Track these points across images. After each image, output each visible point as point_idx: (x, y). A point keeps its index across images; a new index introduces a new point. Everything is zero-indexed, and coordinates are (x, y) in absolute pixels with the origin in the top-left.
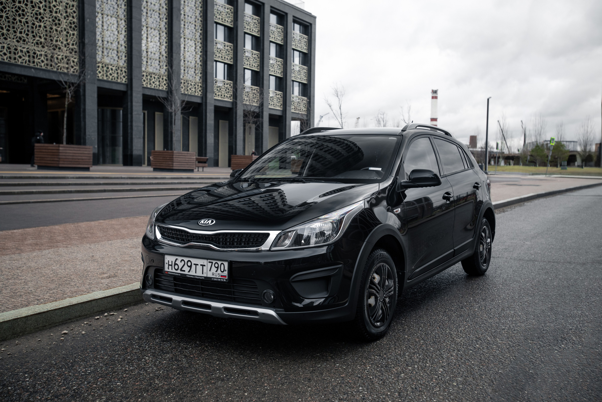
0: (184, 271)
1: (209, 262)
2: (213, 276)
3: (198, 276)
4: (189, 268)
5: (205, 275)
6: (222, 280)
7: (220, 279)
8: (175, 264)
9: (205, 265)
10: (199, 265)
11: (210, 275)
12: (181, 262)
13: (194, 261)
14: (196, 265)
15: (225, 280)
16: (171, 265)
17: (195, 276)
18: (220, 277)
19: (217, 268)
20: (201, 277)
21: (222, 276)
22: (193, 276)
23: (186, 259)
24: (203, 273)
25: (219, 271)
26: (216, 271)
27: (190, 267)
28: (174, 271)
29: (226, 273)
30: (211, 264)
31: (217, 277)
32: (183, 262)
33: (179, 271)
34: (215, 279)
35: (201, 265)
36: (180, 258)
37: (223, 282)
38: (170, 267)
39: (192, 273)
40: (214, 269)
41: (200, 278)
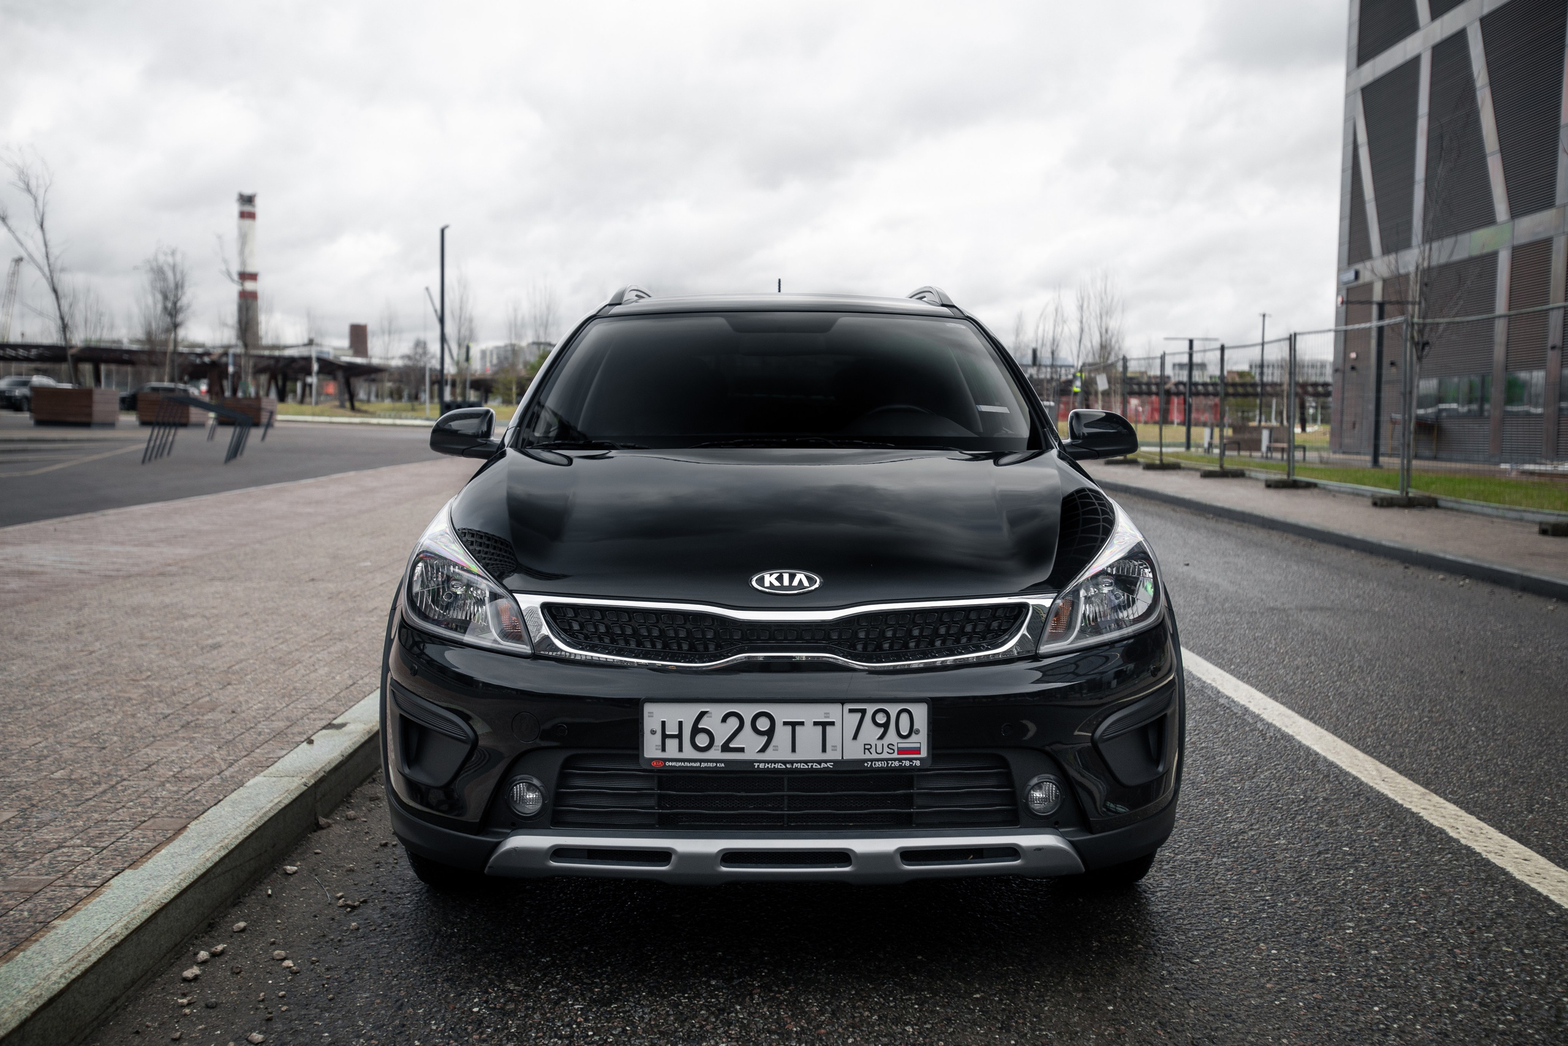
0: (742, 750)
1: (851, 711)
2: (868, 756)
3: (806, 762)
4: (764, 739)
5: (833, 755)
6: (907, 763)
7: (900, 760)
8: (696, 730)
9: (832, 724)
10: (809, 724)
11: (853, 752)
12: (724, 720)
13: (782, 713)
14: (793, 725)
15: (918, 763)
16: (679, 737)
17: (792, 762)
18: (895, 756)
19: (886, 726)
20: (819, 762)
21: (901, 751)
22: (785, 762)
23: (748, 711)
24: (824, 750)
25: (892, 736)
26: (881, 738)
27: (770, 733)
28: (689, 752)
29: (920, 740)
30: (859, 715)
31: (885, 755)
32: (734, 723)
33: (715, 754)
34: (878, 764)
35: (816, 724)
36: (717, 711)
37: (912, 769)
38: (672, 744)
39: (780, 752)
40: (870, 732)
41: (816, 766)
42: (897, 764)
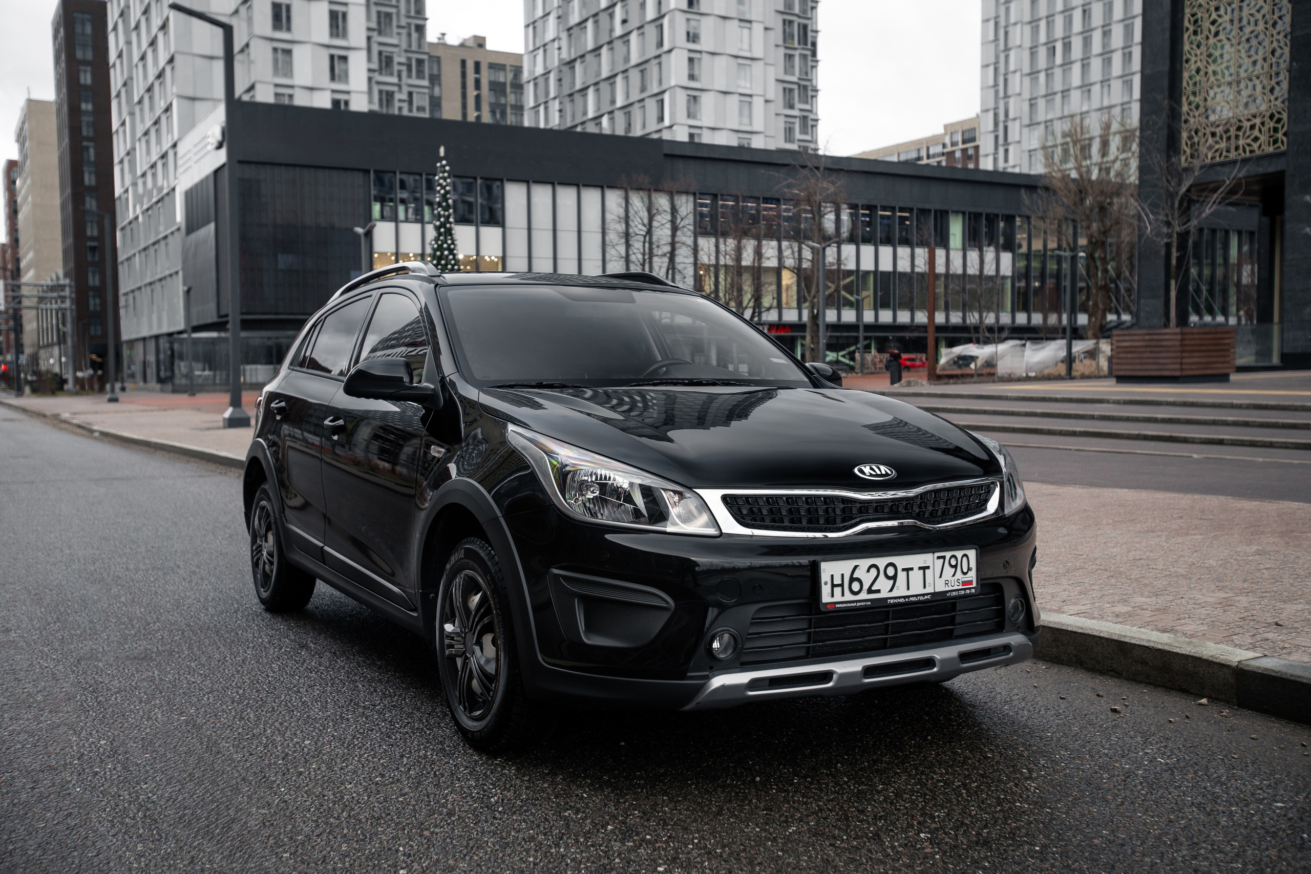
0: (878, 591)
1: (939, 558)
2: (947, 589)
3: (916, 596)
4: (891, 582)
5: (929, 590)
6: (968, 591)
7: (964, 589)
8: (852, 580)
9: (928, 567)
10: (916, 569)
11: (940, 587)
12: (868, 571)
13: (902, 561)
14: (907, 570)
15: (973, 591)
16: (842, 585)
17: (908, 597)
18: (961, 587)
19: (955, 567)
20: (923, 595)
21: (964, 583)
22: (904, 597)
23: (881, 562)
24: (925, 587)
25: (959, 574)
26: (954, 575)
27: (894, 578)
28: (849, 597)
29: (972, 575)
30: (942, 560)
31: (956, 588)
32: (874, 572)
33: (864, 596)
34: (954, 594)
35: (920, 568)
36: (864, 563)
37: (971, 595)
38: (838, 590)
39: (901, 590)
40: (948, 571)
41: (922, 598)
42: (963, 592)
